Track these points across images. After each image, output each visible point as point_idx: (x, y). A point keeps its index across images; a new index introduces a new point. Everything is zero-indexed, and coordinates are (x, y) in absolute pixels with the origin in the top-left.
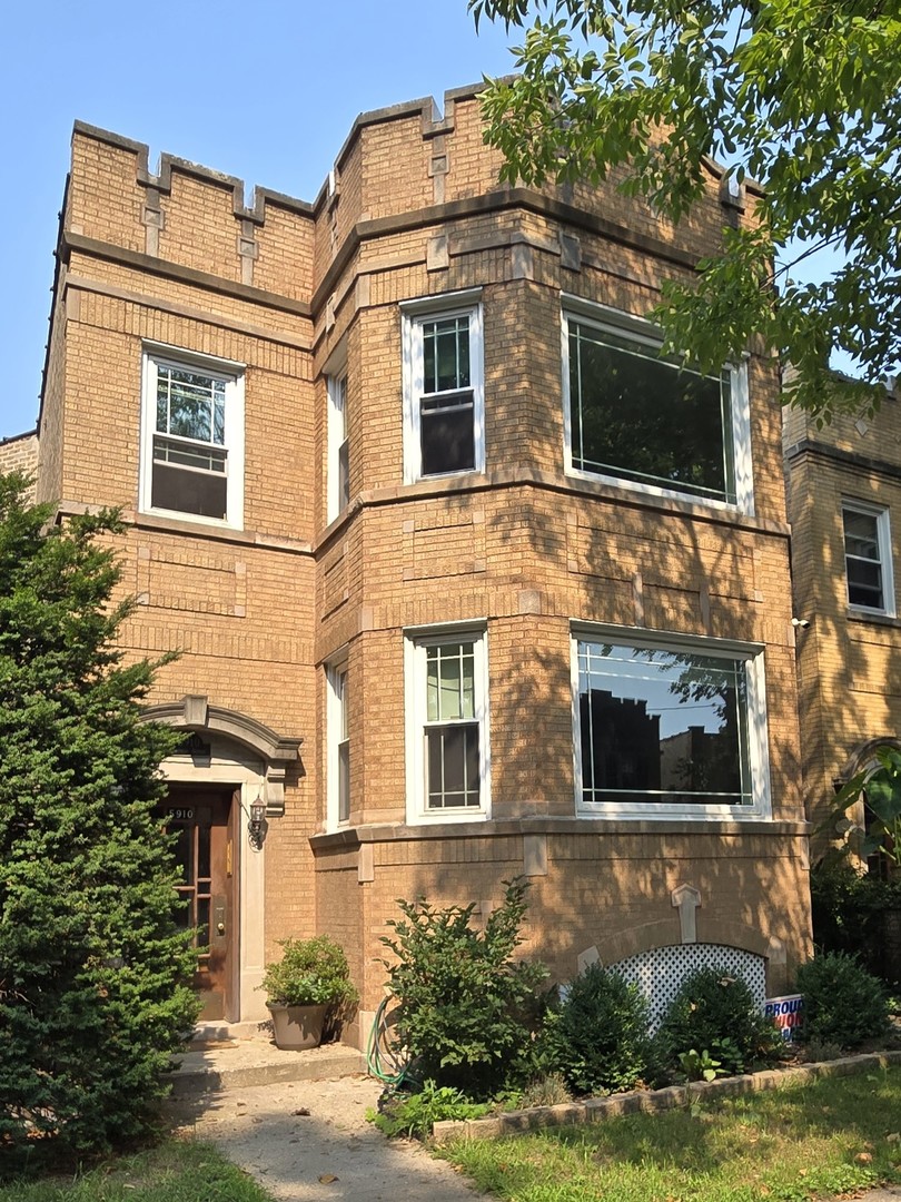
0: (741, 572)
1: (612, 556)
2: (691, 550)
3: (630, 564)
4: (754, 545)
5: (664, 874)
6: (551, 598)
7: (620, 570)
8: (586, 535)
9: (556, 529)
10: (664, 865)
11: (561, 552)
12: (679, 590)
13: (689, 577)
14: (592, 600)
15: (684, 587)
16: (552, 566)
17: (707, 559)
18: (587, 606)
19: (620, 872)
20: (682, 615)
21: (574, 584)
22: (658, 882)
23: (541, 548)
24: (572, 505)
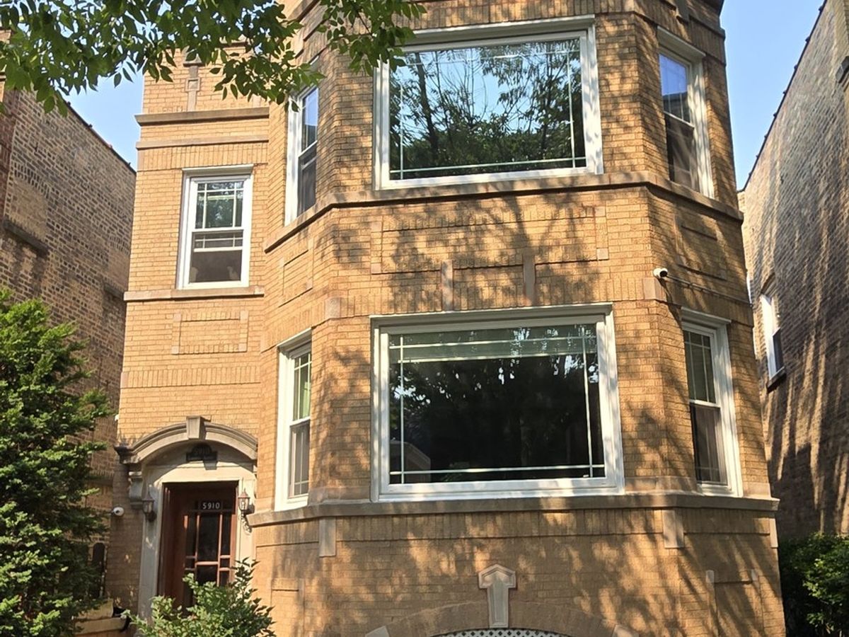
0: (580, 234)
1: (420, 251)
2: (514, 226)
3: (441, 254)
4: (597, 203)
5: (472, 555)
6: (351, 302)
7: (429, 262)
8: (392, 237)
9: (361, 239)
10: (472, 545)
11: (364, 258)
12: (498, 267)
13: (511, 252)
14: (395, 295)
15: (504, 263)
16: (355, 272)
17: (534, 232)
18: (390, 302)
19: (419, 553)
20: (500, 292)
21: (378, 284)
22: (464, 562)
23: (345, 259)
24: (379, 214)
